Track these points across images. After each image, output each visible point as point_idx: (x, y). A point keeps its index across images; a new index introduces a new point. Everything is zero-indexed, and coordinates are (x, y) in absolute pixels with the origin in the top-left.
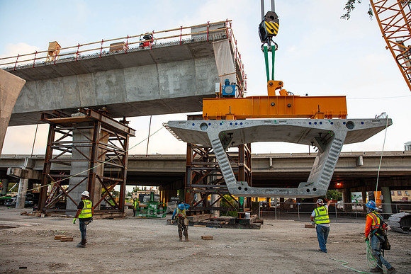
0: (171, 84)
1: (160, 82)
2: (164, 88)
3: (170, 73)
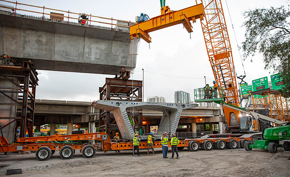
0: (93, 54)
1: (85, 51)
2: (87, 55)
3: (94, 46)
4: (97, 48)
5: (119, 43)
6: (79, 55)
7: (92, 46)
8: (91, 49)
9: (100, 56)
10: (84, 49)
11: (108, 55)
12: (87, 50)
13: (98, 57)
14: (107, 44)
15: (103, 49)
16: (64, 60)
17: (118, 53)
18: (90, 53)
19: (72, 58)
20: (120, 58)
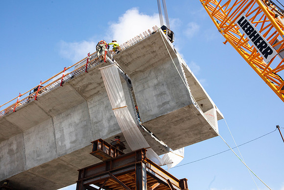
0: (67, 137)
1: (57, 137)
2: (60, 143)
3: (65, 124)
4: (70, 125)
5: (97, 98)
6: (50, 147)
7: (63, 125)
8: (63, 130)
9: (76, 135)
10: (55, 137)
11: (86, 128)
12: (58, 136)
13: (74, 138)
14: (80, 111)
15: (77, 121)
16: (36, 165)
17: (99, 116)
18: (62, 138)
19: (44, 157)
20: (105, 123)
